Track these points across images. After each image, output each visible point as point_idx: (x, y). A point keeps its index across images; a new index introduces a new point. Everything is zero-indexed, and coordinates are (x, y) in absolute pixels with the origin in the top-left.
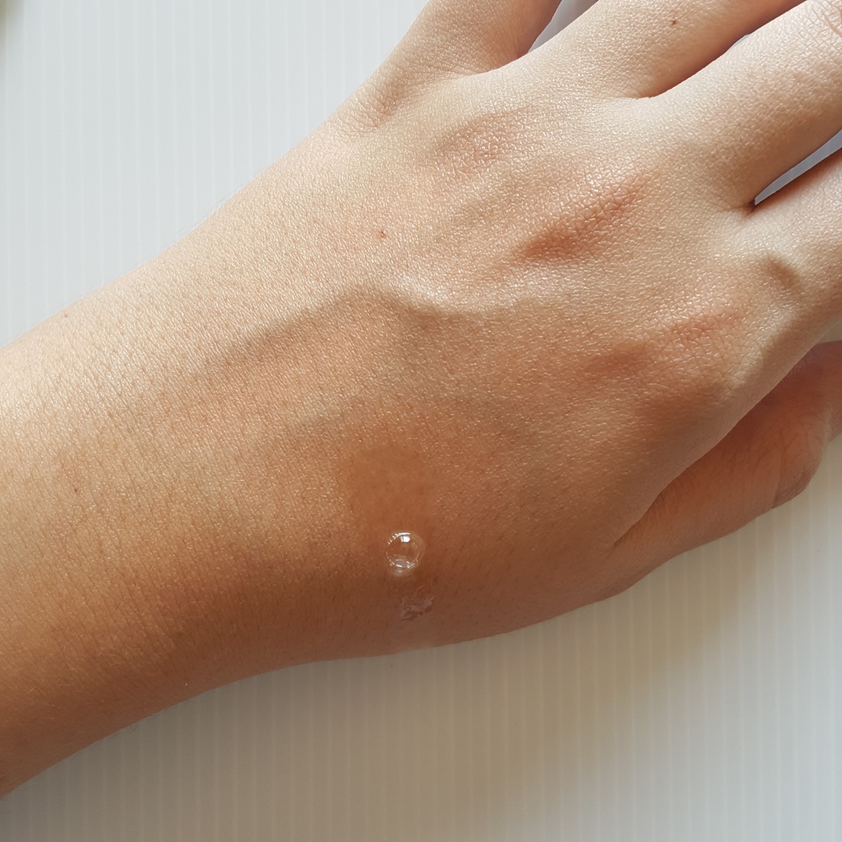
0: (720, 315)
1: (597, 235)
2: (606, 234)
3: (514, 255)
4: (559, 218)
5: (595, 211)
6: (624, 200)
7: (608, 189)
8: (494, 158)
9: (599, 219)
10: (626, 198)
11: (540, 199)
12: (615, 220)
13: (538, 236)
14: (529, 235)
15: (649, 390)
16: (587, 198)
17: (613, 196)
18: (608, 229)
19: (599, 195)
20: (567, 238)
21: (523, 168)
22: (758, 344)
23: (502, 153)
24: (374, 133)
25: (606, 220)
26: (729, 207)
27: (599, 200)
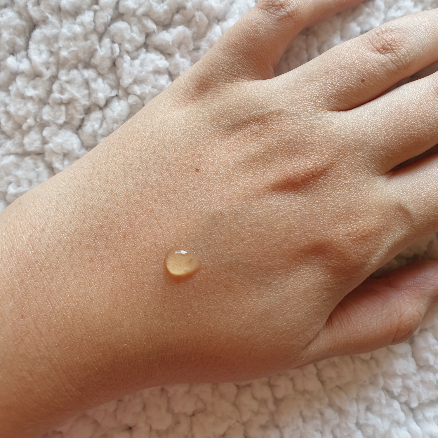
0: (372, 230)
1: (312, 183)
2: (317, 183)
3: (267, 189)
4: (293, 173)
5: (312, 172)
6: (327, 167)
7: (320, 161)
8: (260, 136)
9: (314, 176)
10: (329, 166)
11: (283, 161)
13: (280, 181)
14: (276, 179)
15: (331, 262)
16: (309, 165)
17: (322, 165)
18: (318, 181)
19: (316, 163)
20: (296, 184)
21: (276, 144)
22: (387, 245)
23: (265, 134)
24: (193, 104)
25: (318, 177)
26: (380, 174)
27: (315, 166)
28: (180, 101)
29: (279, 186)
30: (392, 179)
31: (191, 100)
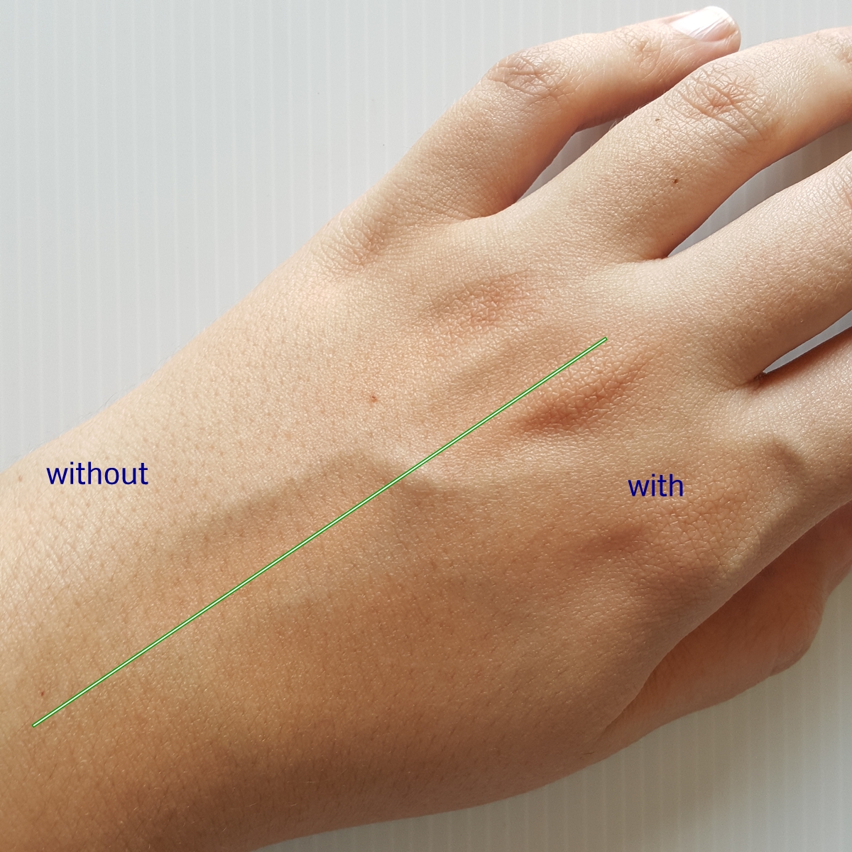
0: (719, 500)
1: (597, 413)
2: (608, 412)
3: (512, 430)
4: (558, 395)
5: (595, 390)
6: (625, 378)
7: (609, 367)
8: (492, 324)
9: (599, 397)
10: (627, 376)
11: (539, 372)
12: (616, 398)
13: (536, 411)
14: (528, 410)
15: (644, 571)
16: (588, 375)
17: (614, 374)
18: (608, 407)
19: (600, 372)
20: (567, 415)
21: (522, 337)
22: (755, 529)
23: (500, 320)
24: (360, 273)
25: (607, 398)
26: (733, 386)
27: (600, 377)
28: (336, 269)
29: (535, 423)
30: (757, 394)
31: (357, 264)
